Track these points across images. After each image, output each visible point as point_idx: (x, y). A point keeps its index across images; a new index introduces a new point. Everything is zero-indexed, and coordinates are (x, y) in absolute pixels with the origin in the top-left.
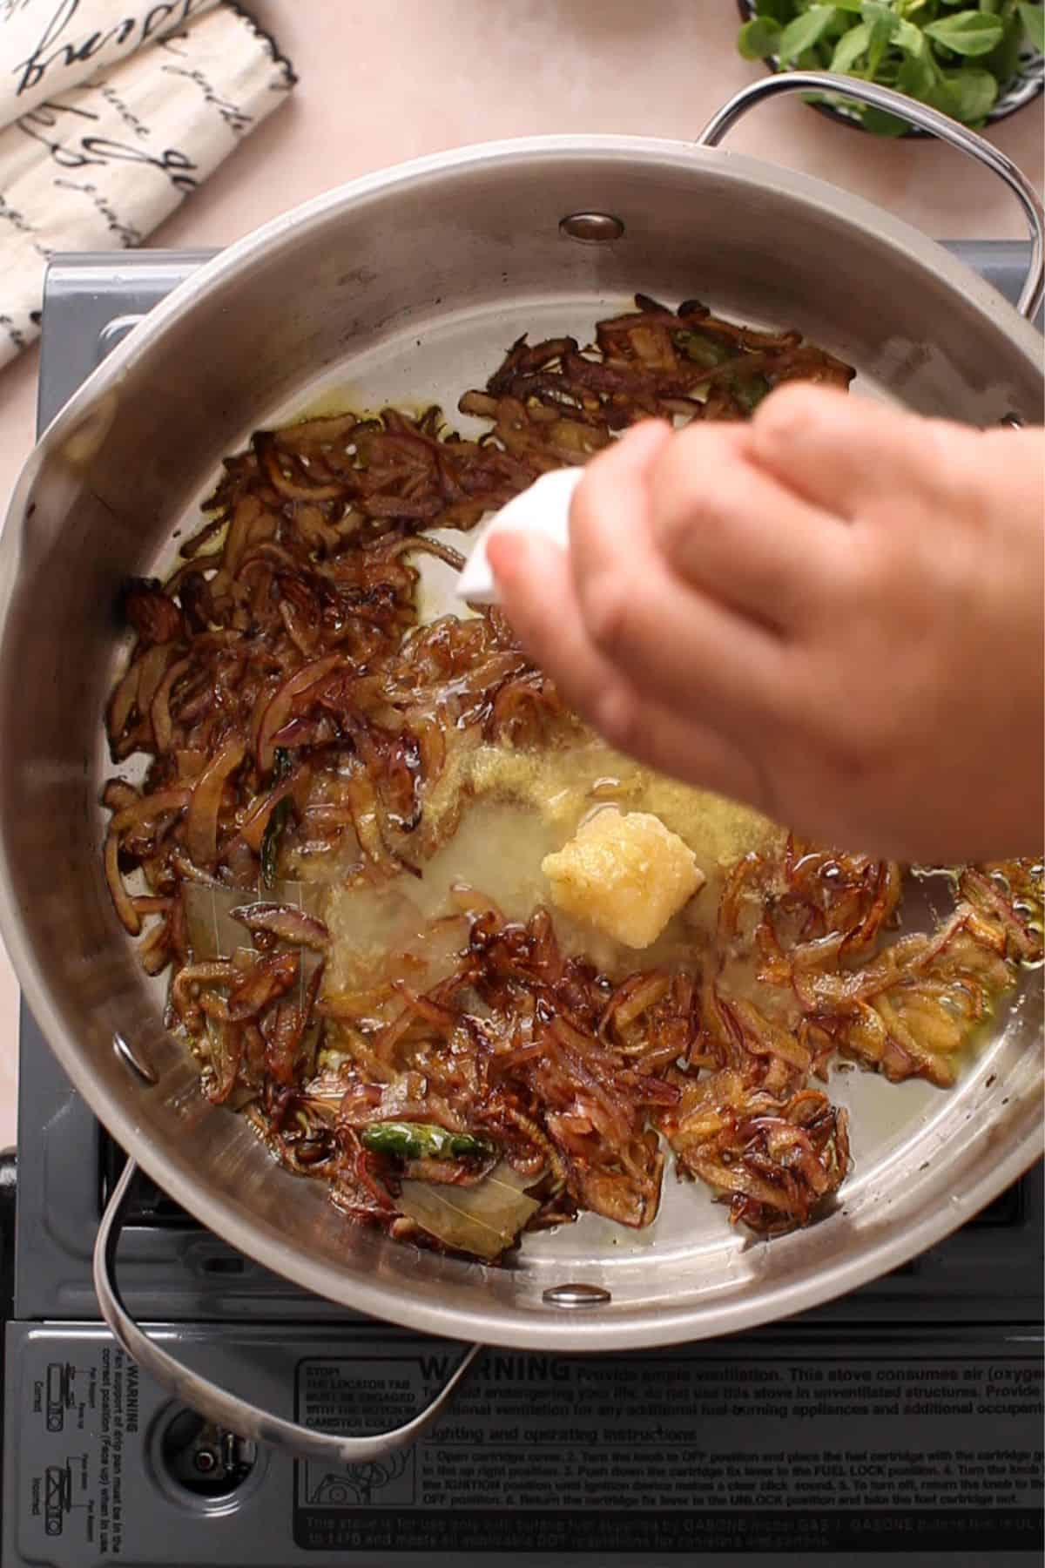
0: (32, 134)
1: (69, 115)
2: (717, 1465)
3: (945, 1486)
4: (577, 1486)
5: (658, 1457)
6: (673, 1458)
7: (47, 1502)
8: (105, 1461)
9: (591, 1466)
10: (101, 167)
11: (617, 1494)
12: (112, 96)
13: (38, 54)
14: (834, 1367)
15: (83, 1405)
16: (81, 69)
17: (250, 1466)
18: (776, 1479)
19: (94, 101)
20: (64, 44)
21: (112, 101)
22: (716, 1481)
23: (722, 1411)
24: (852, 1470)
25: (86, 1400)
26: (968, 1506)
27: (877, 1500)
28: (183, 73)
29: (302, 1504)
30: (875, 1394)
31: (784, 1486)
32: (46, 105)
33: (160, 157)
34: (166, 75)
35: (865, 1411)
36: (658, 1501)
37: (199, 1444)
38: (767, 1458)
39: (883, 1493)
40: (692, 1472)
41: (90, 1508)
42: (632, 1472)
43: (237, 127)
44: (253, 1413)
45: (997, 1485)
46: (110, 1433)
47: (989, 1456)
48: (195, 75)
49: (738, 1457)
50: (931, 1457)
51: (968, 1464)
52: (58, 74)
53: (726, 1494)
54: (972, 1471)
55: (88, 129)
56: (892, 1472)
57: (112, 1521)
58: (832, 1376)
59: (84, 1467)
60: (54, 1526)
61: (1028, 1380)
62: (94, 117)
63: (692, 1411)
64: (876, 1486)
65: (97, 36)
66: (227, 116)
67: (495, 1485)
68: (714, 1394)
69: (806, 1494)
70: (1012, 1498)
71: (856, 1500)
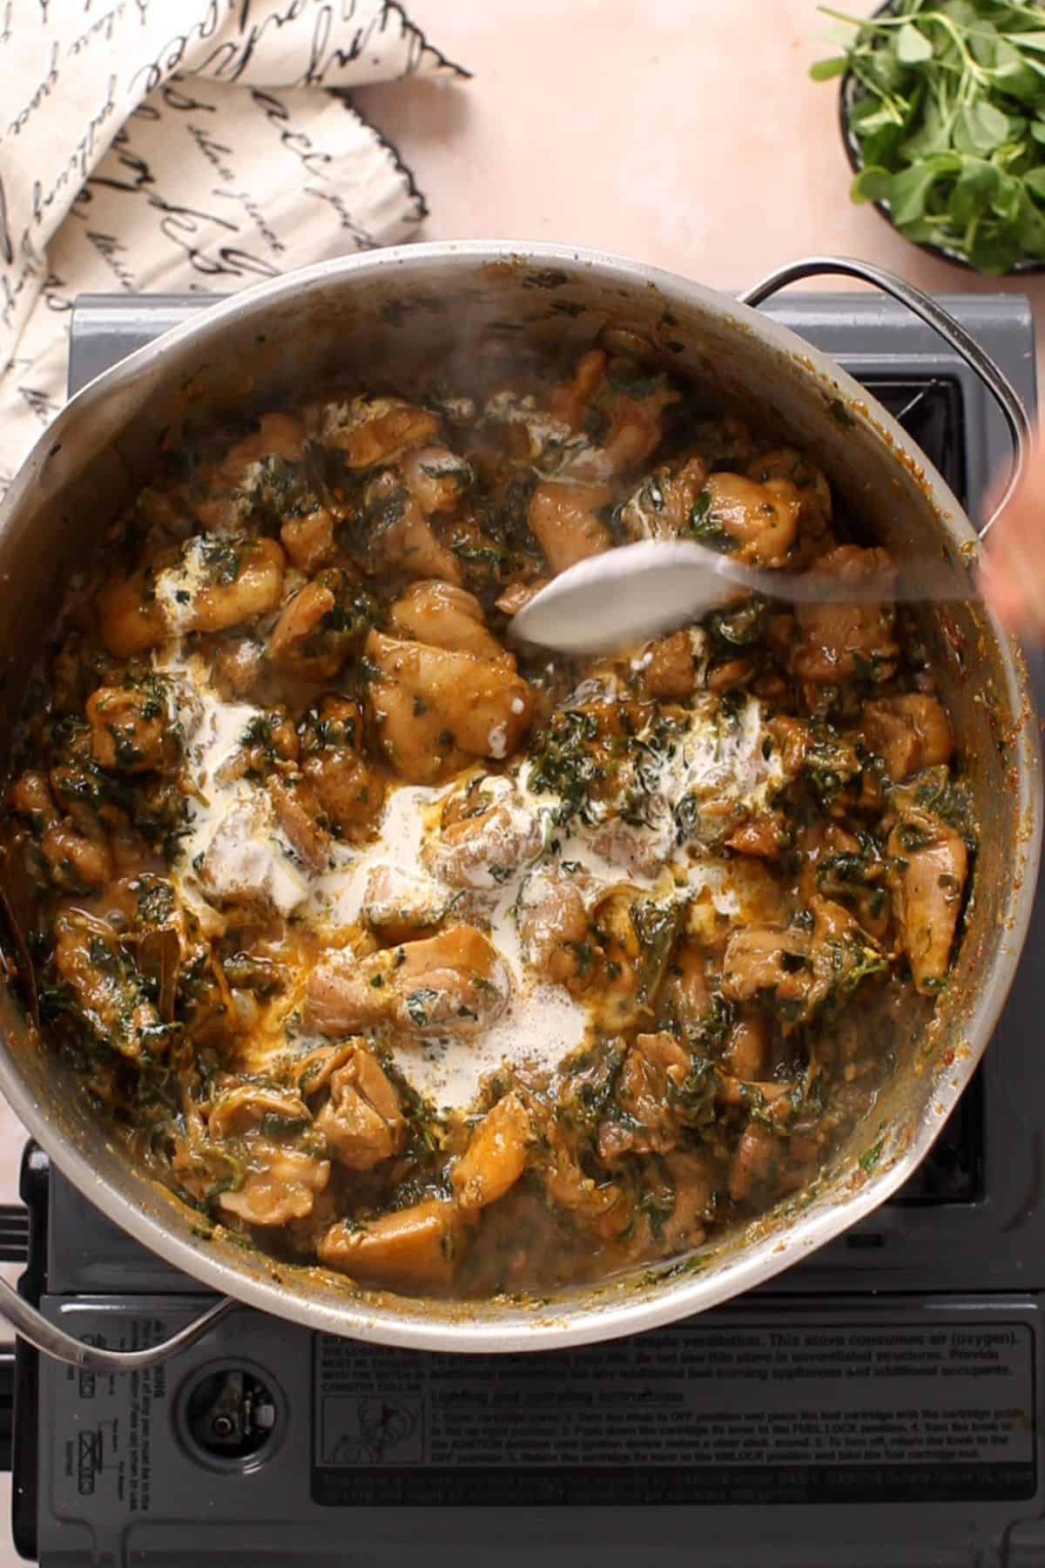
0: (172, 238)
1: (208, 222)
2: (703, 1424)
3: (910, 1442)
4: (573, 1445)
5: (648, 1418)
6: (662, 1418)
7: (80, 1463)
8: (134, 1425)
9: (586, 1425)
10: (235, 277)
11: (611, 1451)
12: (253, 211)
14: (811, 1333)
17: (268, 1432)
18: (758, 1436)
19: (234, 212)
21: (253, 215)
22: (702, 1439)
23: (708, 1374)
24: (827, 1426)
26: (934, 1461)
27: (849, 1455)
28: (323, 196)
29: (319, 1464)
30: (849, 1357)
31: (764, 1443)
34: (305, 197)
35: (838, 1373)
36: (649, 1458)
37: (217, 1411)
38: (749, 1417)
39: (856, 1449)
40: (680, 1430)
41: (121, 1469)
42: (624, 1431)
45: (960, 1441)
46: (140, 1400)
47: (952, 1415)
48: (333, 199)
49: (721, 1416)
50: (900, 1415)
51: (932, 1421)
53: (711, 1451)
54: (937, 1428)
55: (228, 240)
56: (865, 1429)
57: (141, 1481)
58: (809, 1342)
59: (115, 1430)
60: (86, 1486)
61: (988, 1343)
62: (234, 228)
63: (680, 1375)
64: (848, 1442)
66: (359, 242)
67: (498, 1444)
68: (700, 1359)
69: (784, 1450)
70: (974, 1454)
71: (832, 1455)
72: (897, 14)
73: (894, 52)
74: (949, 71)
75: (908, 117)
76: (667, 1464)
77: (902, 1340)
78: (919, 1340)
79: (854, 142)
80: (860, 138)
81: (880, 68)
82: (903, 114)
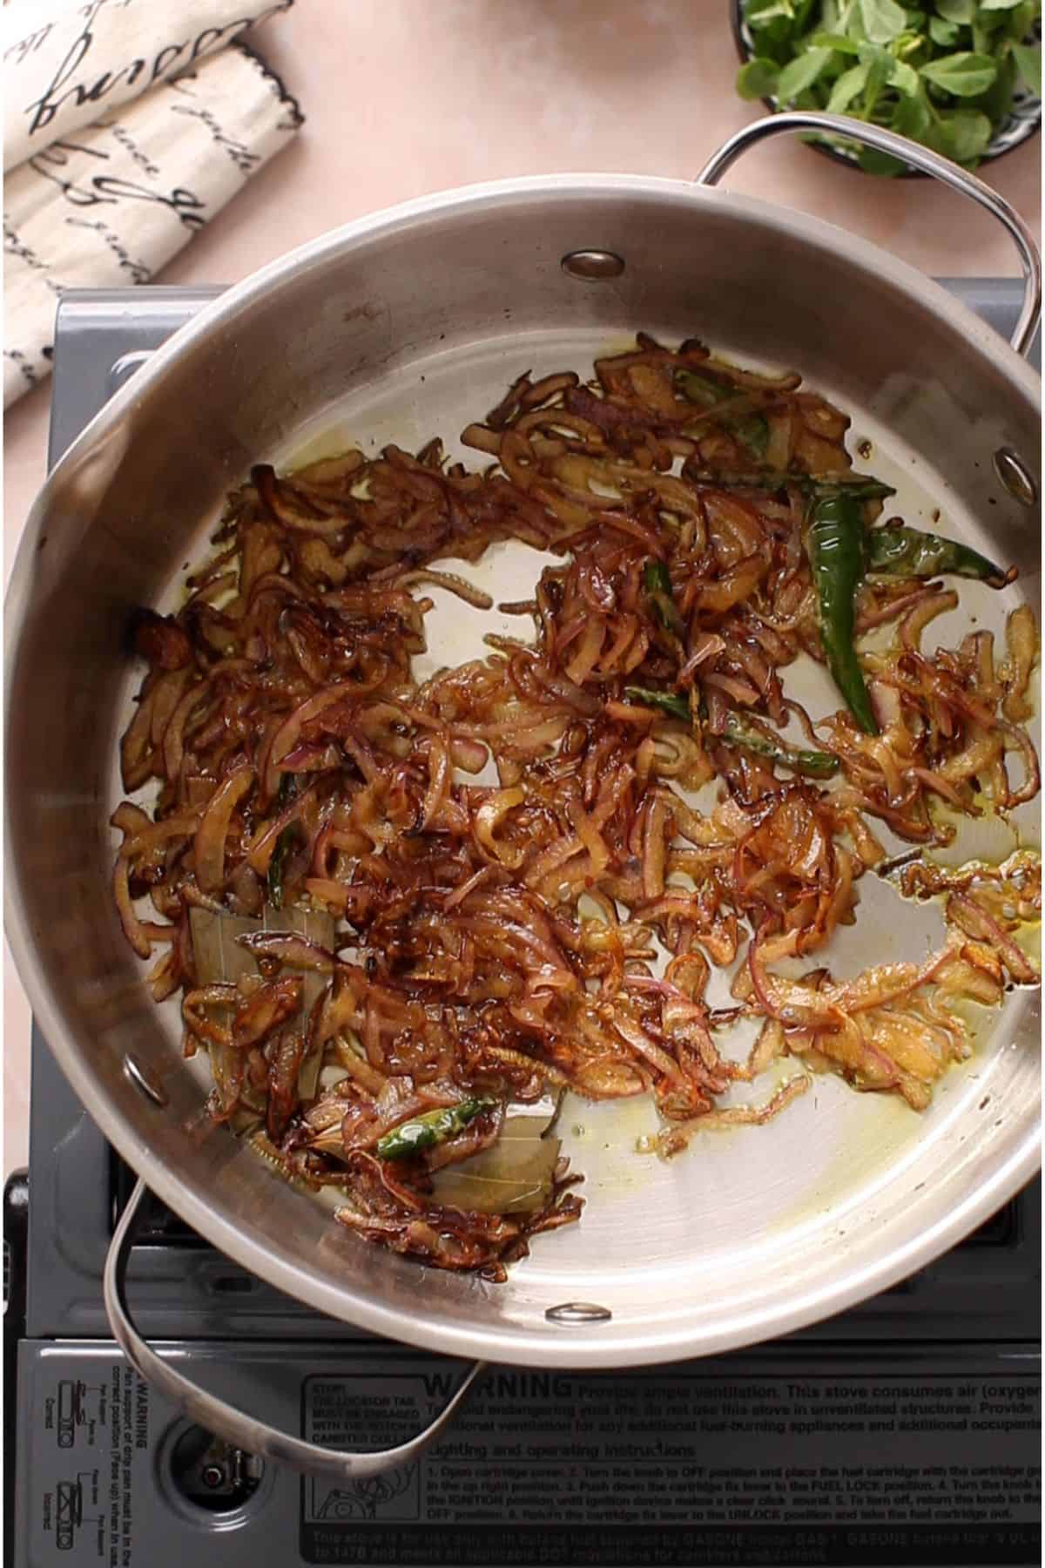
0: (44, 173)
1: (80, 154)
2: (716, 1481)
3: (939, 1501)
4: (576, 1501)
5: (658, 1472)
6: (672, 1473)
7: (58, 1518)
8: (115, 1477)
9: (591, 1481)
10: (110, 206)
11: (618, 1509)
12: (123, 136)
13: (50, 94)
14: (832, 1383)
15: (93, 1421)
16: (92, 109)
17: (258, 1481)
18: (775, 1494)
19: (104, 141)
20: (77, 83)
21: (123, 140)
22: (717, 1495)
23: (721, 1427)
24: (848, 1484)
25: (97, 1417)
26: (961, 1520)
27: (874, 1515)
28: (192, 113)
29: (308, 1519)
30: (871, 1411)
31: (782, 1501)
32: (57, 144)
33: (168, 195)
34: (175, 114)
35: (860, 1426)
36: (658, 1516)
37: (207, 1460)
38: (764, 1473)
39: (878, 1508)
40: (691, 1487)
41: (101, 1522)
42: (633, 1488)
43: (245, 166)
44: (260, 1429)
45: (991, 1500)
46: (121, 1450)
47: (983, 1471)
48: (203, 115)
49: (738, 1472)
50: (926, 1472)
51: (962, 1479)
52: (70, 114)
53: (724, 1508)
54: (965, 1487)
55: (100, 168)
56: (889, 1487)
57: (122, 1536)
58: (829, 1393)
59: (95, 1482)
60: (65, 1541)
61: (1022, 1396)
62: (105, 157)
63: (690, 1427)
64: (871, 1500)
65: (108, 76)
66: (235, 155)
67: (498, 1500)
68: (713, 1411)
69: (803, 1509)
70: (1006, 1513)
71: (852, 1515)
76: (677, 1522)
77: (927, 1391)
78: (948, 1392)
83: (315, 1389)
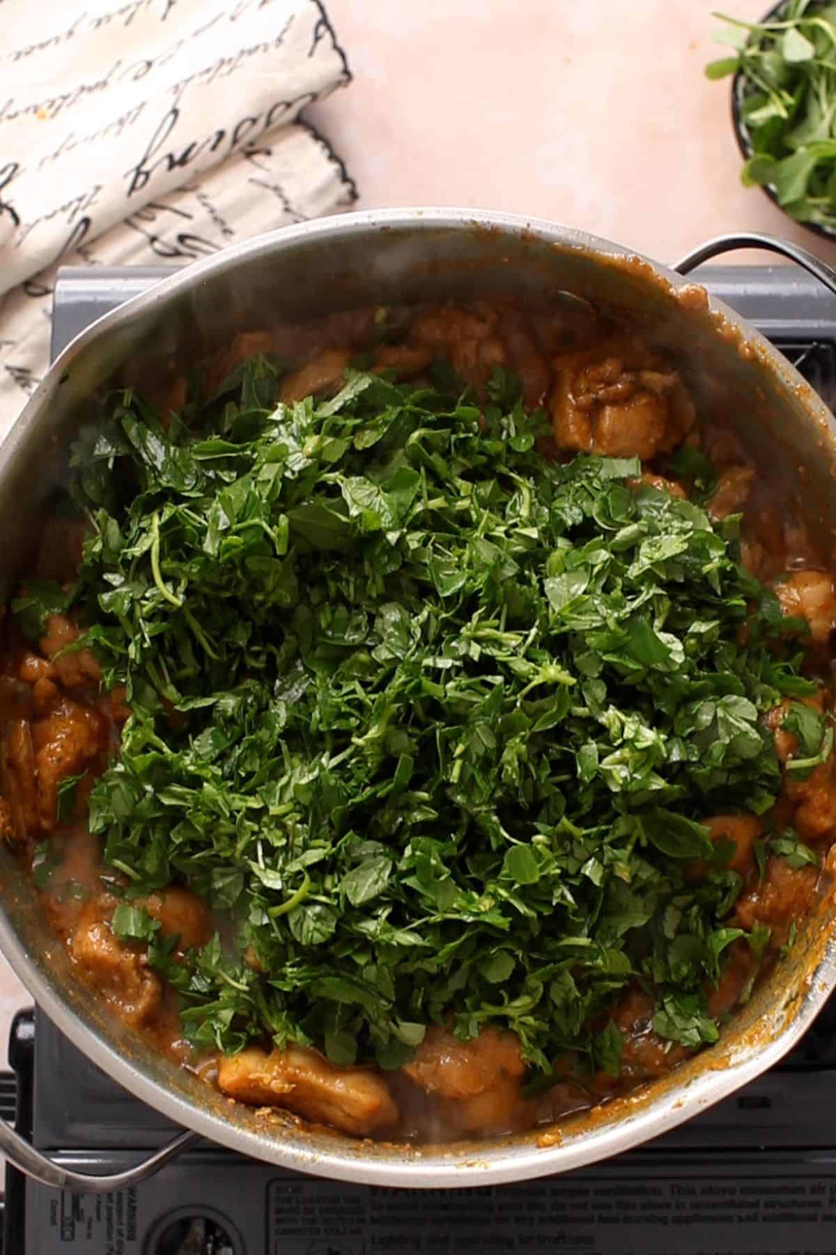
0: (136, 228)
1: (167, 213)
10: (192, 259)
12: (205, 200)
13: (144, 161)
14: (706, 1184)
15: (91, 1219)
16: (181, 174)
19: (188, 202)
20: (166, 152)
21: (205, 205)
23: (614, 1220)
25: (93, 1215)
28: (266, 186)
30: (739, 1205)
32: (150, 205)
34: (252, 186)
35: (728, 1219)
46: (114, 1243)
52: (162, 179)
55: (184, 226)
58: (704, 1191)
62: (189, 217)
63: (590, 1220)
65: (193, 145)
68: (608, 1206)
72: (782, 20)
73: (780, 52)
74: (829, 70)
75: (792, 111)
77: (785, 1189)
78: (801, 1190)
79: (745, 133)
80: (750, 129)
81: (768, 68)
82: (788, 108)
83: (279, 1190)
